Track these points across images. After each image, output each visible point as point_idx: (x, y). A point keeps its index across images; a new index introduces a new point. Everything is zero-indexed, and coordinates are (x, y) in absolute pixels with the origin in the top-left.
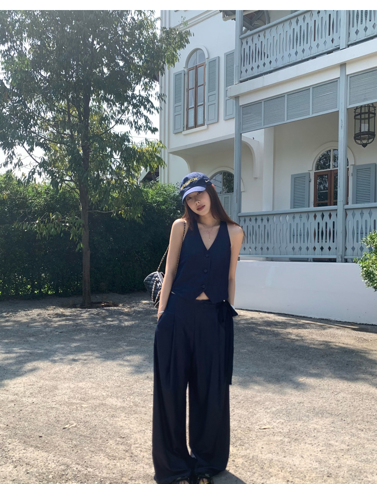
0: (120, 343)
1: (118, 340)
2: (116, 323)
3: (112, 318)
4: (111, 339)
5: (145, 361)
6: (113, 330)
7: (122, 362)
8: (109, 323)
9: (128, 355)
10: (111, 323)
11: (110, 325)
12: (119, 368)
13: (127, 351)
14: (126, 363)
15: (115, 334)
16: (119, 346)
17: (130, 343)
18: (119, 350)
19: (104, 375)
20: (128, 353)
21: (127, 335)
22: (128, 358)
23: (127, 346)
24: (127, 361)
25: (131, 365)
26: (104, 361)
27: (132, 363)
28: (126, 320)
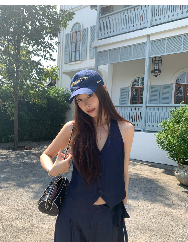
0: (29, 174)
1: (29, 172)
2: (29, 161)
3: (27, 157)
4: (24, 172)
5: (42, 188)
6: (26, 166)
7: (28, 189)
8: (25, 161)
9: (32, 184)
10: (27, 161)
11: (25, 162)
12: (26, 194)
13: (33, 181)
14: (31, 190)
15: (28, 168)
16: (28, 177)
17: (35, 175)
18: (28, 180)
19: (16, 199)
20: (33, 182)
21: (34, 169)
22: (32, 186)
23: (33, 177)
24: (32, 188)
25: (33, 192)
26: (18, 188)
27: (34, 190)
28: (35, 159)
